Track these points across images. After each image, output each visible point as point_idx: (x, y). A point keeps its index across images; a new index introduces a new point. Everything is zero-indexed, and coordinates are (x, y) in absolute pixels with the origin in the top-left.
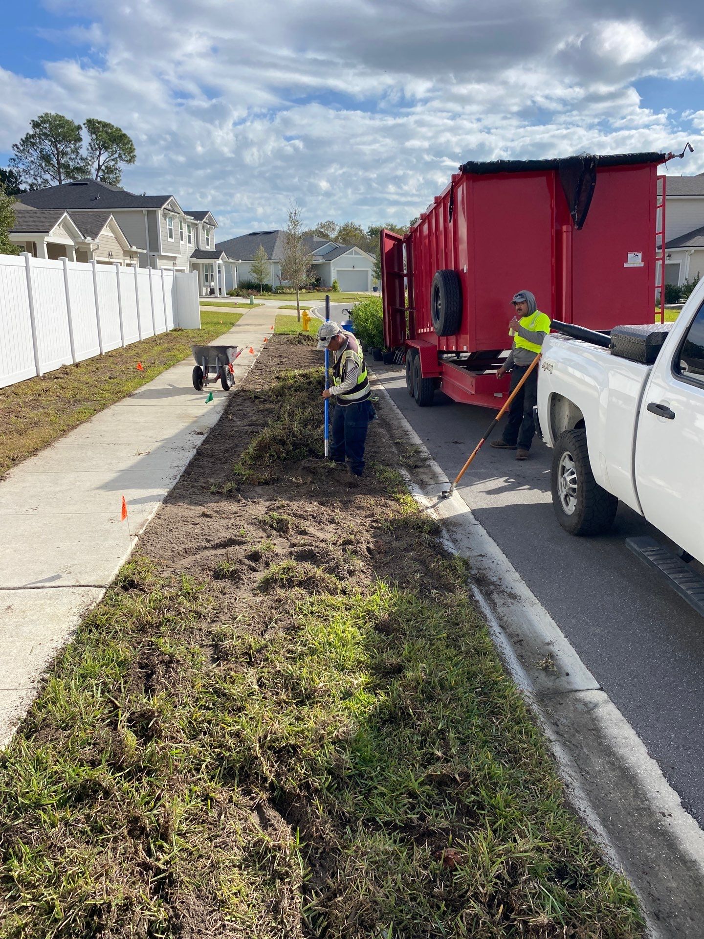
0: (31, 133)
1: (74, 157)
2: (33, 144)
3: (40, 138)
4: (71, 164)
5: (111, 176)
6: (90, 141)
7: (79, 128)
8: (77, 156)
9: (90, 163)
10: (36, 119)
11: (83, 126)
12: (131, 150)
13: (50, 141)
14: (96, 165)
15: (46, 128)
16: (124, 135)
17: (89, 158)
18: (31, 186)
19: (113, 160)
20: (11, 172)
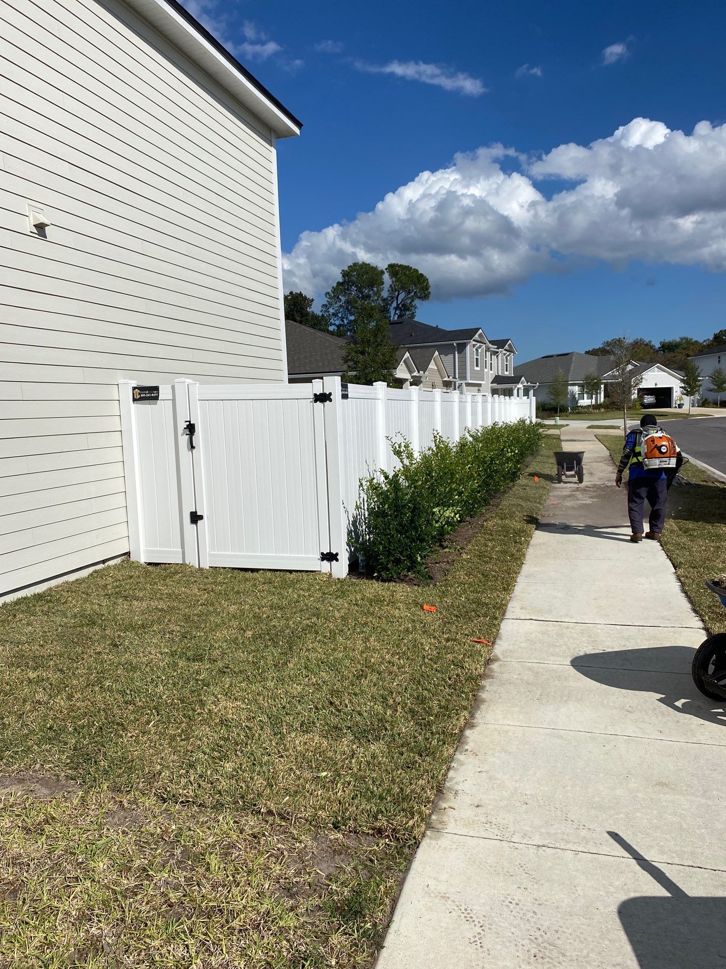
0: (341, 281)
1: (376, 298)
2: (343, 291)
3: (349, 285)
4: (373, 304)
5: (407, 313)
6: (391, 283)
7: (382, 273)
8: (378, 297)
10: (346, 269)
11: (385, 271)
12: (427, 288)
14: (394, 305)
15: (354, 276)
16: (421, 275)
17: (389, 299)
19: (410, 298)
20: (323, 315)
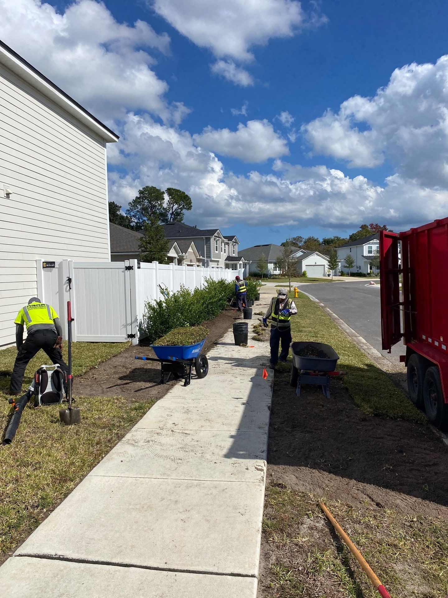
0: (138, 196)
1: (160, 208)
2: (139, 202)
3: (143, 199)
4: (158, 211)
5: (179, 217)
7: (163, 193)
9: (168, 211)
11: (165, 192)
12: (190, 203)
13: (147, 200)
14: (171, 212)
15: (146, 194)
16: (187, 195)
17: (167, 208)
18: (136, 223)
19: (180, 209)
